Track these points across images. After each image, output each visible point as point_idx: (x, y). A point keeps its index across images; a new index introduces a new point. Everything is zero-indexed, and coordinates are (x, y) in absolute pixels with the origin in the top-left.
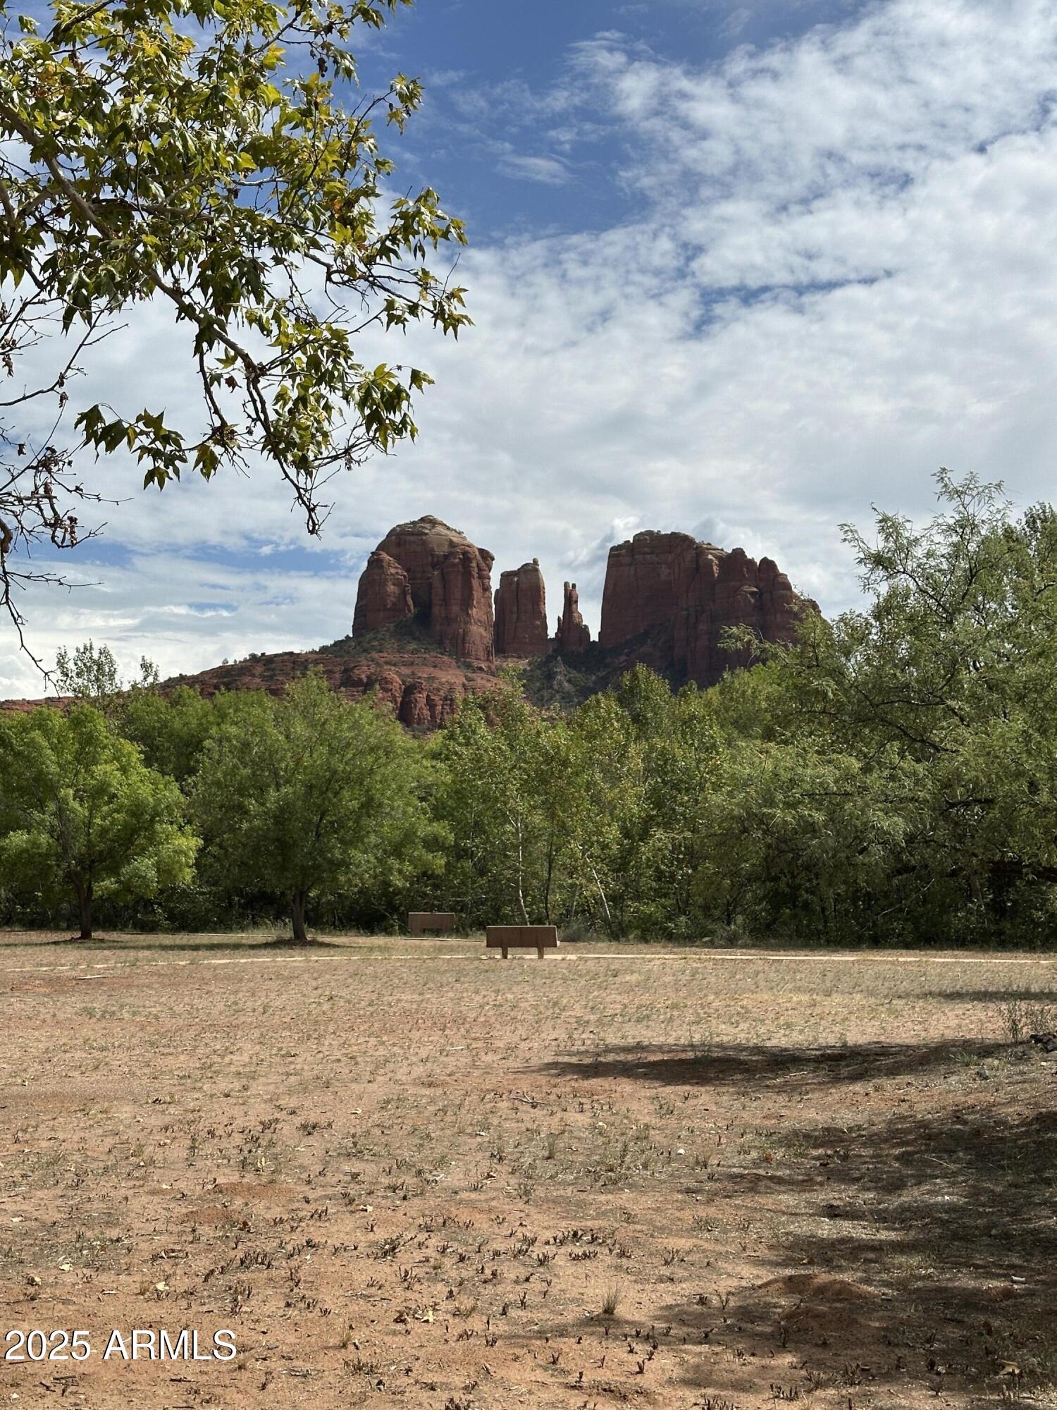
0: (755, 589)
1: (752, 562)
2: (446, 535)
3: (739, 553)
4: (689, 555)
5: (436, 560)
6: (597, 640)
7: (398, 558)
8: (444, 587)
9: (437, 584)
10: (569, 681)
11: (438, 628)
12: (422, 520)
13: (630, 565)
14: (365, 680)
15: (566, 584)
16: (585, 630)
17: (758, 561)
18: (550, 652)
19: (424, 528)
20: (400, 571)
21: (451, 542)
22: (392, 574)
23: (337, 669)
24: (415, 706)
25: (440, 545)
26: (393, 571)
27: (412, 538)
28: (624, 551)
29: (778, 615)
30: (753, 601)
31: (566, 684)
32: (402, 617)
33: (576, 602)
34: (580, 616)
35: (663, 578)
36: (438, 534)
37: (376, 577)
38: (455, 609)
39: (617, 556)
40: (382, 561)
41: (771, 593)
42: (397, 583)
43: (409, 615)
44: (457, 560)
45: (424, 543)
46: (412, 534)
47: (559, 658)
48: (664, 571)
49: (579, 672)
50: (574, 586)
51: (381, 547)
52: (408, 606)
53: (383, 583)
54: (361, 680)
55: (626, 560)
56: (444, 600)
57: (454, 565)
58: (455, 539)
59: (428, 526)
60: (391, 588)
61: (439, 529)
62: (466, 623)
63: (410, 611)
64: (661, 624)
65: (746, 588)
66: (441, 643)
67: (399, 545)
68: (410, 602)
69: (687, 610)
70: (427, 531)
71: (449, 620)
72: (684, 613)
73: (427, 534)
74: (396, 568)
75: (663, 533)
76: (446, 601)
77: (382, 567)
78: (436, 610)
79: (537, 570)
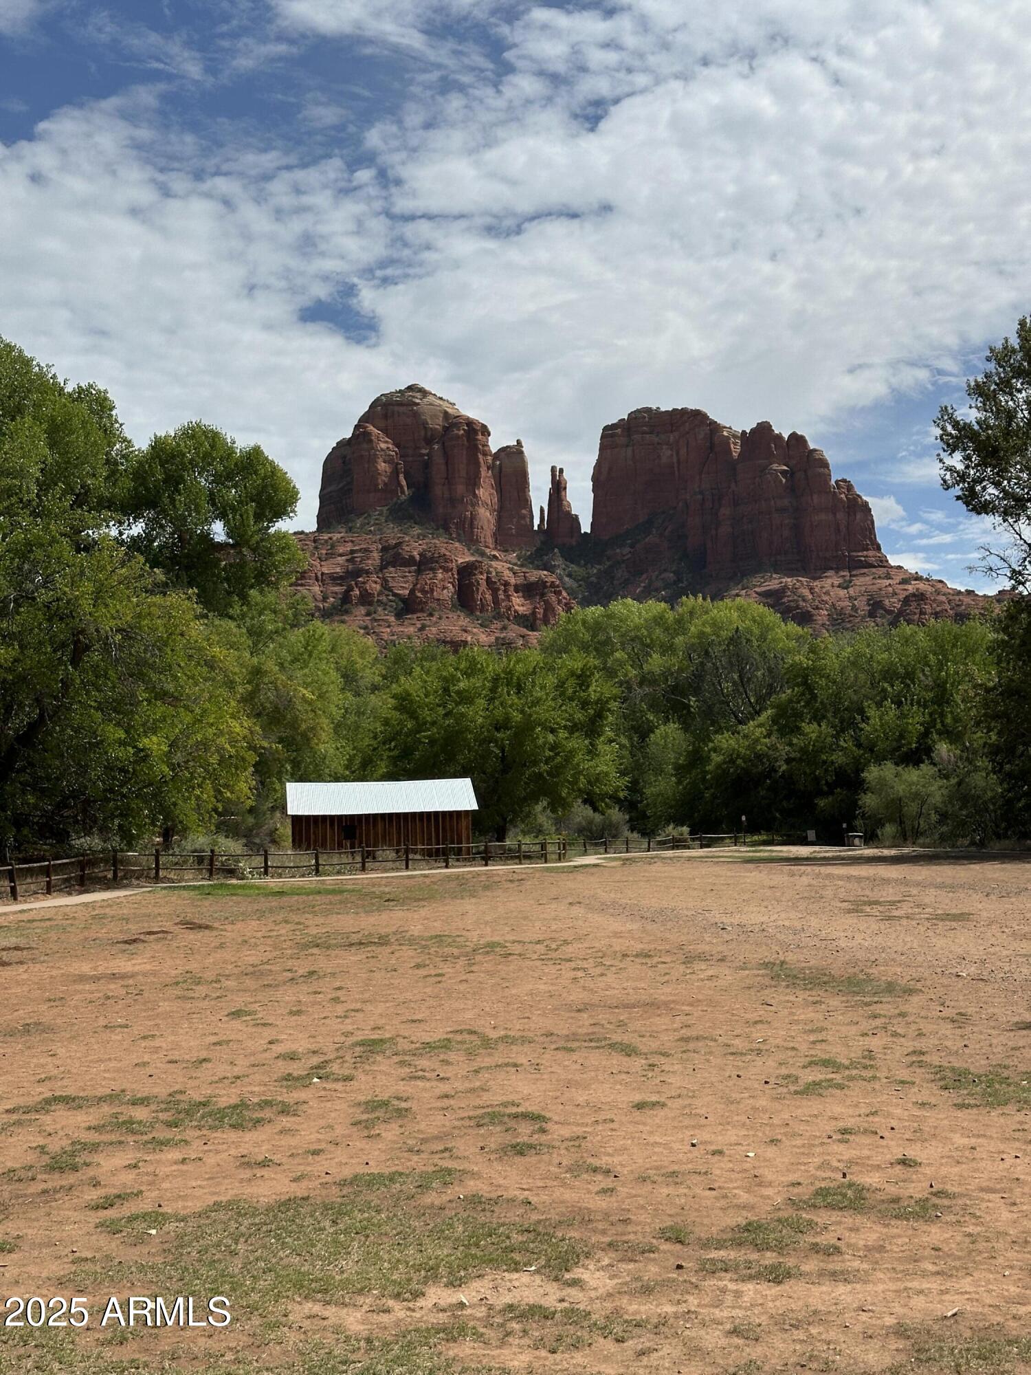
0: (785, 468)
1: (779, 437)
2: (440, 406)
3: (763, 429)
4: (702, 433)
5: (429, 434)
6: (589, 531)
7: (385, 431)
8: (447, 463)
9: (439, 460)
10: (569, 575)
11: (441, 510)
12: (410, 388)
13: (627, 446)
14: (418, 557)
15: (553, 469)
16: (575, 520)
17: (786, 436)
18: (538, 544)
19: (414, 397)
20: (390, 446)
21: (446, 413)
22: (382, 450)
23: (373, 547)
24: (478, 589)
25: (434, 416)
26: (383, 446)
27: (402, 409)
28: (619, 431)
29: (815, 497)
30: (784, 480)
31: (567, 579)
32: (395, 499)
33: (565, 488)
34: (569, 505)
35: (664, 460)
36: (431, 404)
37: (364, 453)
38: (460, 489)
39: (612, 436)
40: (369, 434)
41: (805, 471)
42: (389, 461)
43: (403, 498)
44: (462, 432)
45: (416, 415)
46: (400, 404)
47: (556, 550)
48: (666, 454)
49: (578, 564)
50: (561, 471)
51: (365, 419)
52: (402, 487)
53: (372, 460)
54: (412, 557)
55: (623, 440)
56: (447, 478)
57: (458, 437)
58: (450, 411)
59: (418, 395)
60: (382, 466)
61: (431, 398)
62: (473, 505)
63: (403, 492)
64: (663, 513)
65: (775, 466)
66: (447, 529)
67: (385, 417)
68: (404, 483)
69: (701, 492)
70: (418, 401)
71: (453, 501)
72: (700, 497)
73: (418, 404)
74: (387, 442)
75: (663, 409)
76: (449, 480)
77: (371, 441)
78: (439, 490)
79: (522, 452)
